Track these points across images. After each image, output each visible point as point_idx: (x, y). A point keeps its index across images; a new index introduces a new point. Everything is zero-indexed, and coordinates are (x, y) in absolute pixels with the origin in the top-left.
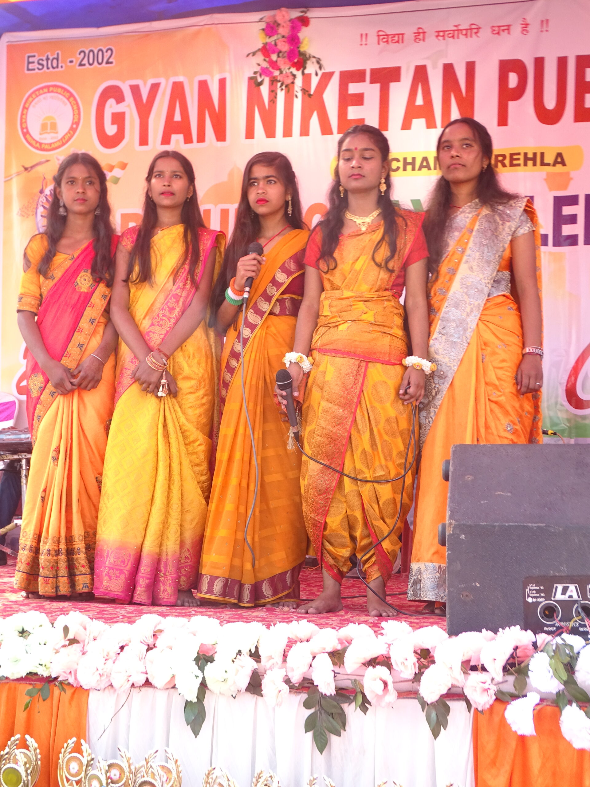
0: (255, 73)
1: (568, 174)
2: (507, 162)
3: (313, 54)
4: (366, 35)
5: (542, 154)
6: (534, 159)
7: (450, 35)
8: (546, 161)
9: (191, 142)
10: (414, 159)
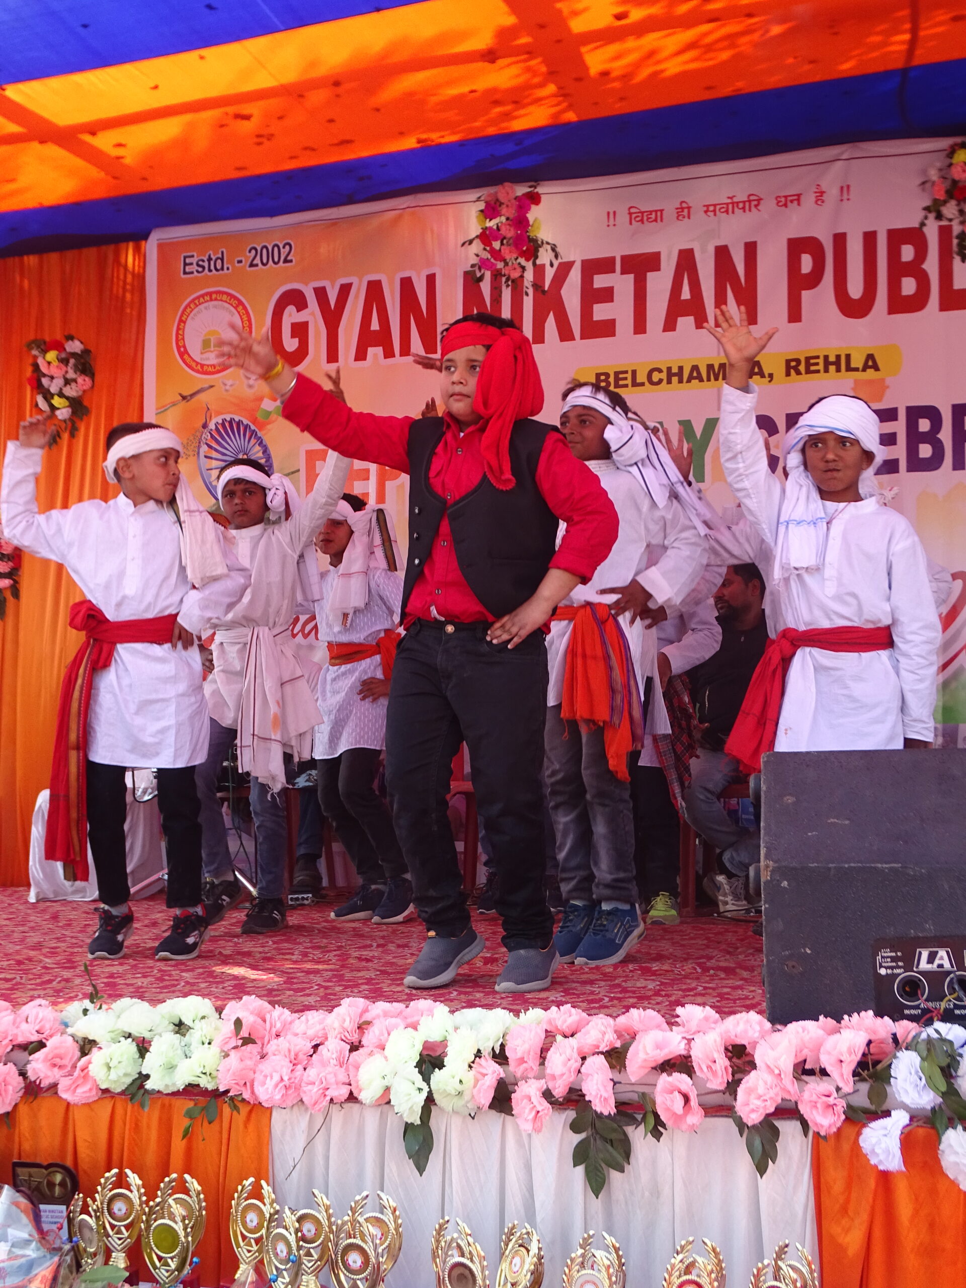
0: (473, 266)
1: (883, 380)
2: (802, 368)
3: (545, 239)
4: (615, 213)
5: (848, 357)
6: (837, 363)
7: (723, 210)
8: (853, 365)
9: (394, 356)
10: (681, 368)
